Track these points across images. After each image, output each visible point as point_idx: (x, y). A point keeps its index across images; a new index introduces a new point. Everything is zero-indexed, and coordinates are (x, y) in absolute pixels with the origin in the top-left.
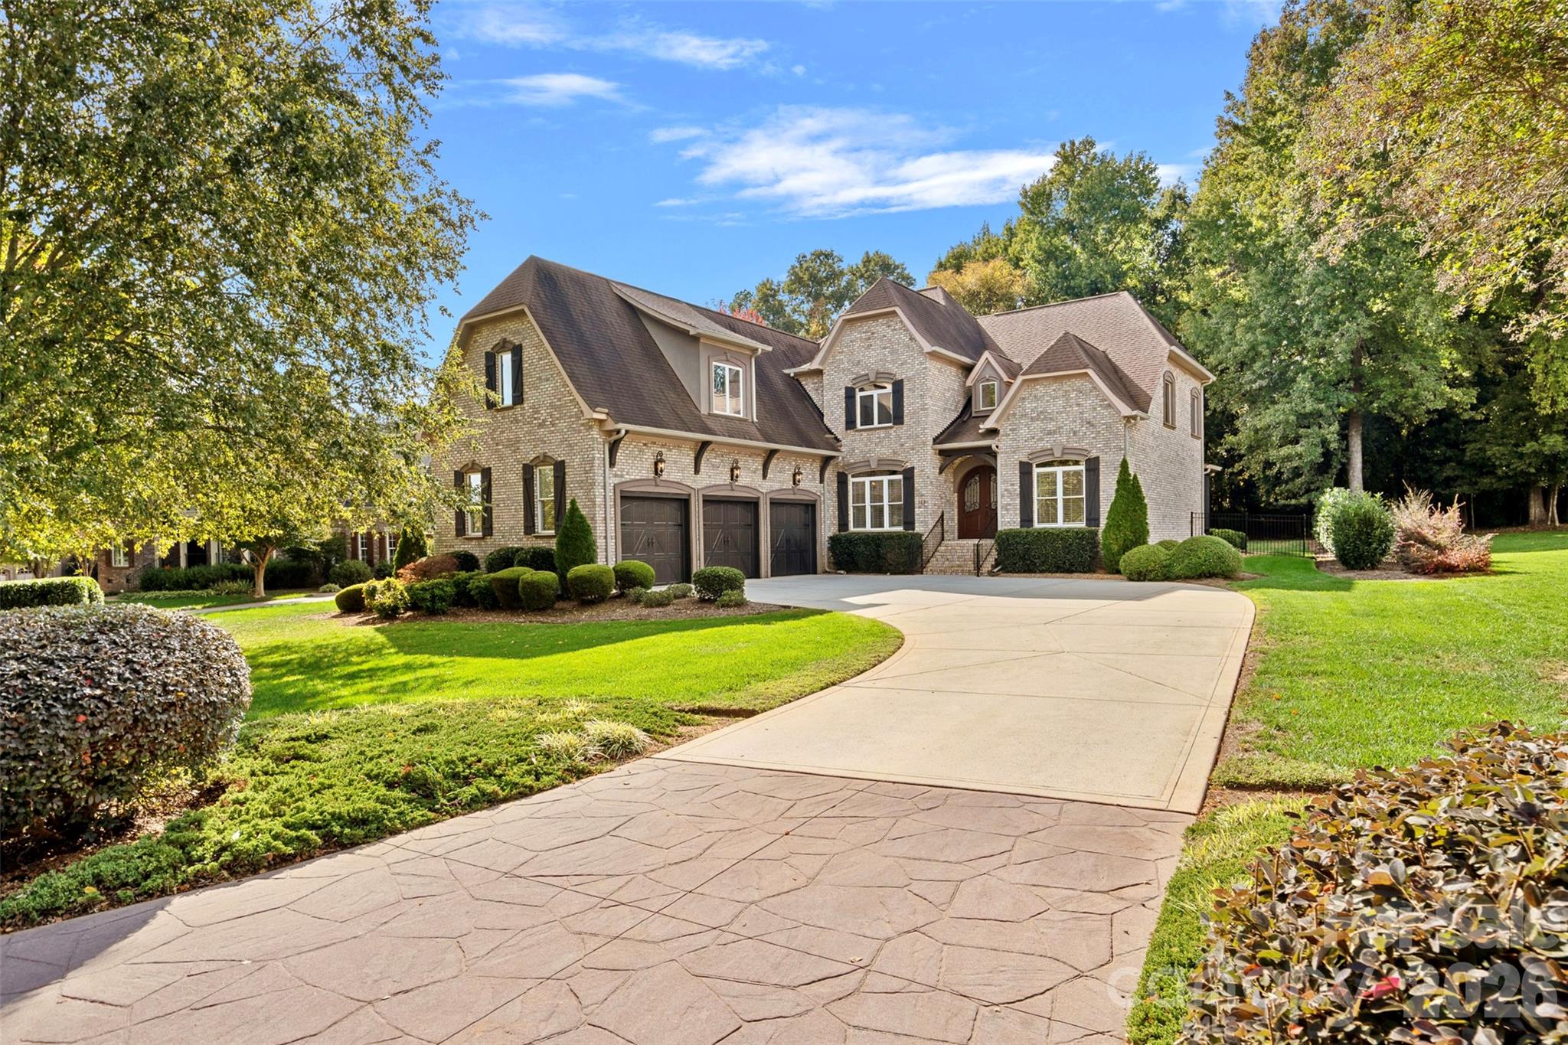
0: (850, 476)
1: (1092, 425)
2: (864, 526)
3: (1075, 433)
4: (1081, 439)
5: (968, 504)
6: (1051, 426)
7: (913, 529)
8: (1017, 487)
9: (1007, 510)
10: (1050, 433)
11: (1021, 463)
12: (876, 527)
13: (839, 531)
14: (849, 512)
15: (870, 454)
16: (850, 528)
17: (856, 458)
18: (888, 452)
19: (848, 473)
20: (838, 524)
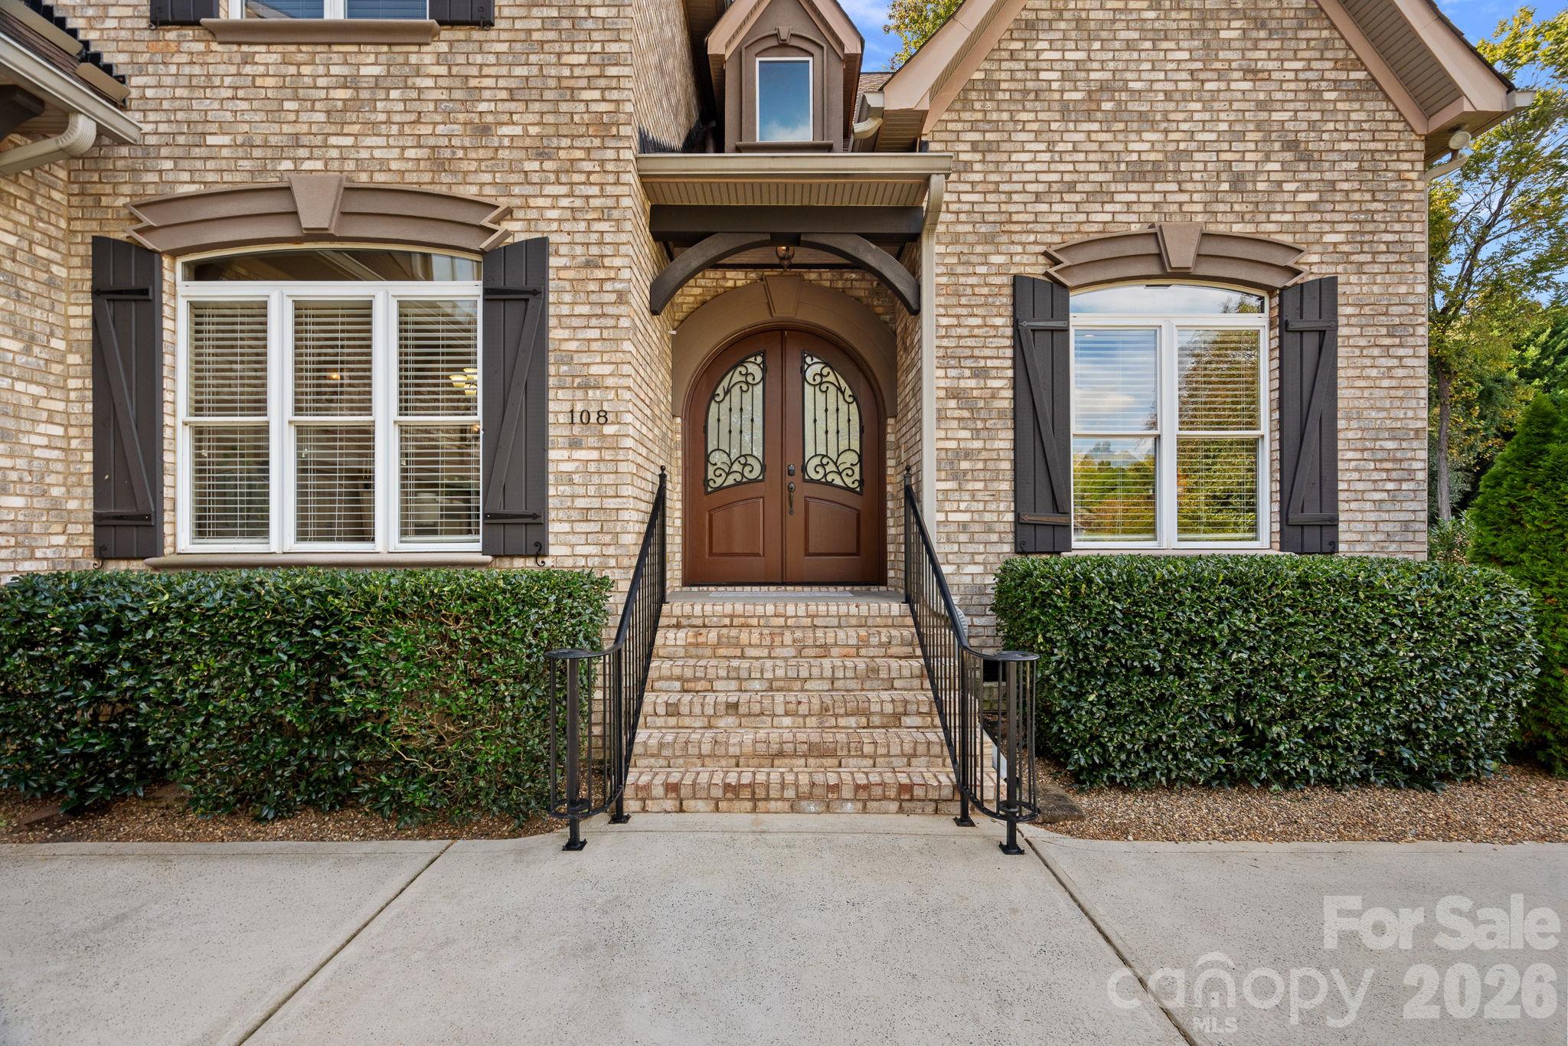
0: (173, 273)
1: (1306, 157)
2: (259, 527)
3: (1238, 182)
4: (1260, 208)
5: (717, 458)
6: (1144, 146)
7: (539, 551)
8: (1001, 384)
9: (958, 476)
10: (1140, 172)
11: (1017, 281)
13: (102, 553)
14: (168, 457)
15: (295, 159)
16: (168, 540)
17: (211, 177)
18: (402, 158)
19: (161, 254)
20: (96, 517)
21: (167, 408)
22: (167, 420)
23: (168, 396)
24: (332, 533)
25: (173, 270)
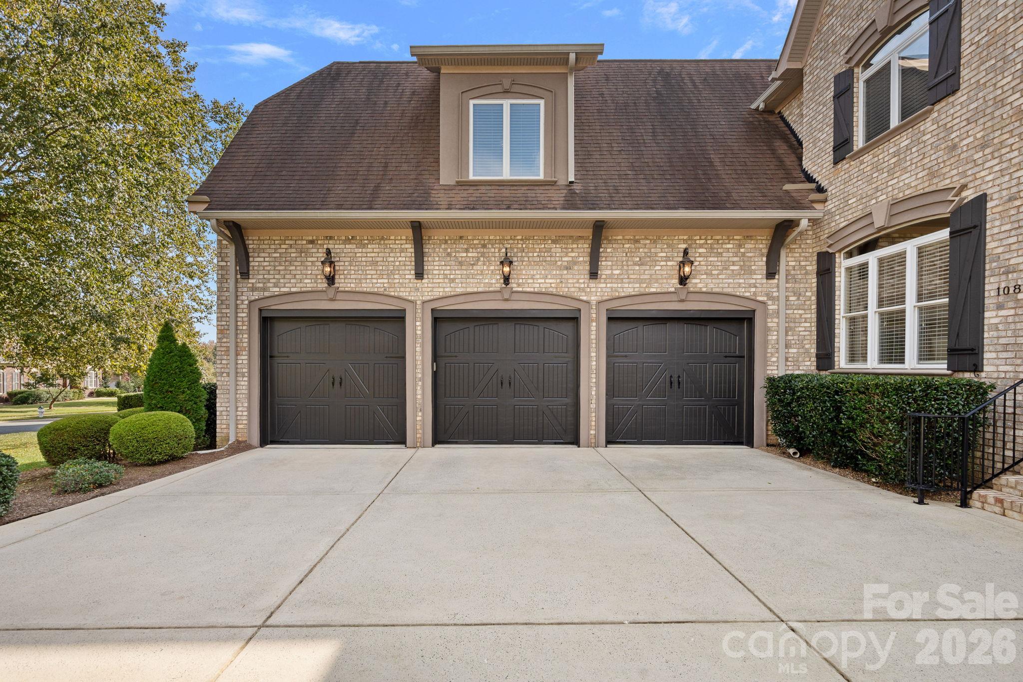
2: (865, 359)
7: (976, 368)
12: (890, 361)
13: (819, 368)
14: (837, 331)
15: (876, 198)
16: (837, 363)
17: (850, 217)
18: (917, 179)
19: (834, 253)
20: (817, 355)
21: (837, 312)
22: (837, 317)
23: (837, 307)
24: (892, 360)
25: (840, 257)
